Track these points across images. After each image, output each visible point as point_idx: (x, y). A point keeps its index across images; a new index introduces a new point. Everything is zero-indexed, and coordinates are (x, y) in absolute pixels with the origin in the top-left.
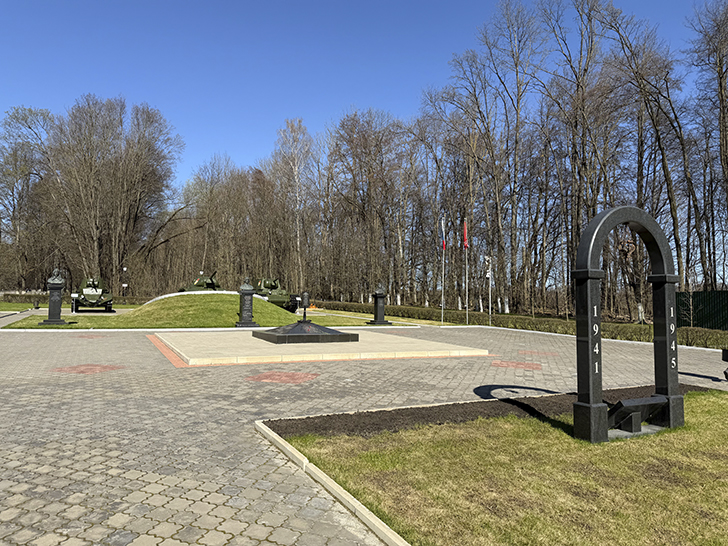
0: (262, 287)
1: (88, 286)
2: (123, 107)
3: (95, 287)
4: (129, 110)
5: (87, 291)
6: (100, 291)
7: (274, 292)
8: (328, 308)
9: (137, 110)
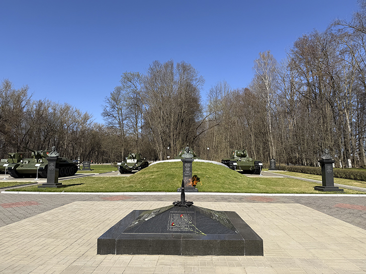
0: (235, 156)
1: (130, 158)
2: (172, 65)
3: (134, 158)
4: (175, 66)
5: (129, 161)
6: (136, 161)
7: (243, 160)
8: (290, 170)
9: (178, 65)
